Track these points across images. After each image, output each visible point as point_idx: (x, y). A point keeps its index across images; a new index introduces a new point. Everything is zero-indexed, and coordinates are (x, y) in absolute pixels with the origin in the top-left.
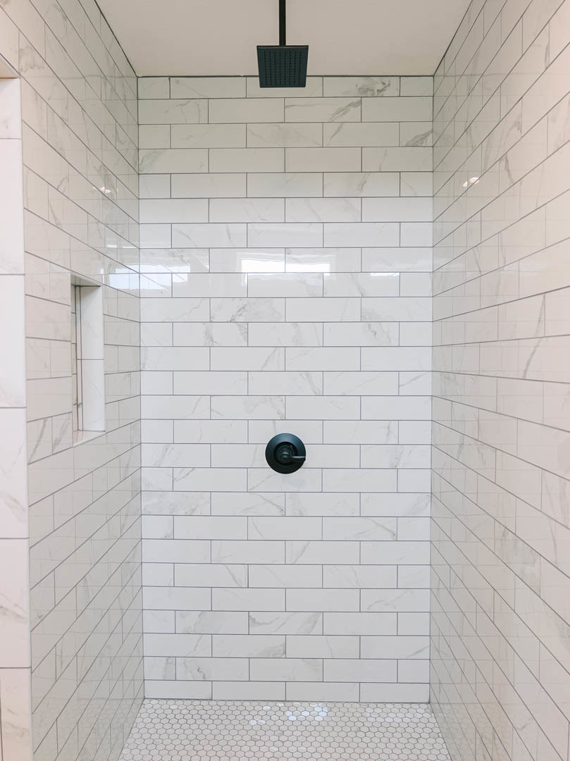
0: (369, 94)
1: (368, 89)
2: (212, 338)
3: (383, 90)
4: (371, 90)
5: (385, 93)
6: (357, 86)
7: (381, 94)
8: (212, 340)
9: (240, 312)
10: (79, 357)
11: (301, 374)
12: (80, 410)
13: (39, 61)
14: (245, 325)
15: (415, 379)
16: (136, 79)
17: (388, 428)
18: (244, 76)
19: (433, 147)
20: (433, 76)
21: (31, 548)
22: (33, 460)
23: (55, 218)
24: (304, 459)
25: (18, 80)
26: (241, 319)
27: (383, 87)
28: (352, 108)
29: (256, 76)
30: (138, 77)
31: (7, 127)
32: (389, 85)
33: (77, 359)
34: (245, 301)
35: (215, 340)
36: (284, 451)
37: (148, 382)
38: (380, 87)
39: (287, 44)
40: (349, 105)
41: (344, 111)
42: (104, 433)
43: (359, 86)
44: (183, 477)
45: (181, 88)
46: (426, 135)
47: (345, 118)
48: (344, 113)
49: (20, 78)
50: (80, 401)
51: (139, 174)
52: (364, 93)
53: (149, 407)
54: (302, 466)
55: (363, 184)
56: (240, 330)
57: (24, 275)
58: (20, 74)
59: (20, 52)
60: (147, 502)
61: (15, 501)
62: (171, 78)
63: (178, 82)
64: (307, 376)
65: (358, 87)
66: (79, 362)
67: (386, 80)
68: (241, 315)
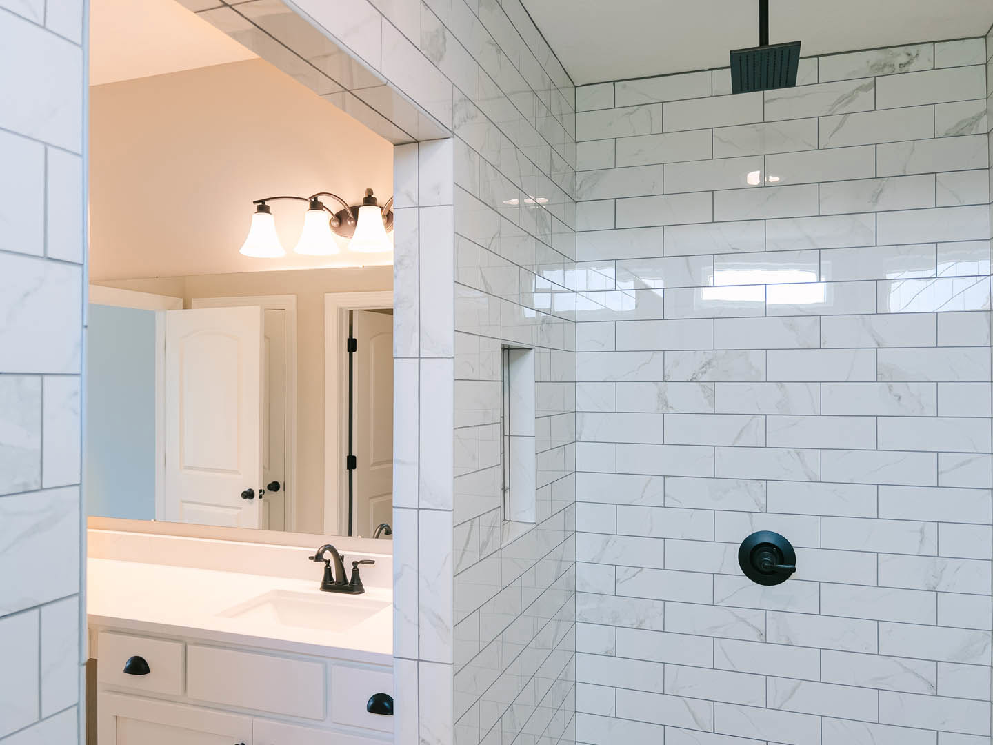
0: (887, 70)
1: (885, 65)
2: (666, 402)
3: (908, 63)
4: (890, 66)
5: (911, 68)
6: (868, 62)
7: (904, 69)
8: (666, 405)
9: (704, 369)
10: (506, 433)
11: (789, 452)
12: (507, 495)
13: (472, 109)
14: (711, 386)
15: (962, 464)
16: (574, 89)
17: (922, 531)
18: (709, 70)
19: (988, 133)
20: (985, 37)
21: (455, 675)
22: (459, 571)
23: (486, 284)
24: (794, 570)
25: (451, 140)
26: (705, 378)
27: (908, 60)
28: (860, 93)
29: (728, 67)
30: (576, 87)
31: (439, 193)
32: (917, 55)
33: (504, 435)
34: (710, 355)
35: (670, 405)
36: (764, 556)
37: (585, 456)
38: (904, 59)
39: (770, 44)
40: (857, 89)
41: (849, 98)
42: (534, 525)
43: (872, 63)
44: (629, 579)
45: (628, 94)
46: (977, 119)
47: (851, 107)
48: (849, 102)
49: (453, 137)
50: (507, 485)
51: (576, 202)
52: (879, 71)
53: (585, 487)
54: (791, 577)
55: (879, 194)
56: (704, 392)
57: (453, 357)
58: (454, 133)
59: (454, 109)
60: (583, 607)
61: (440, 619)
62: (616, 83)
63: (624, 87)
64: (798, 454)
65: (870, 64)
66: (506, 438)
67: (913, 50)
68: (705, 372)
